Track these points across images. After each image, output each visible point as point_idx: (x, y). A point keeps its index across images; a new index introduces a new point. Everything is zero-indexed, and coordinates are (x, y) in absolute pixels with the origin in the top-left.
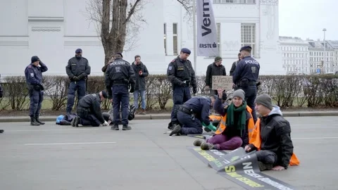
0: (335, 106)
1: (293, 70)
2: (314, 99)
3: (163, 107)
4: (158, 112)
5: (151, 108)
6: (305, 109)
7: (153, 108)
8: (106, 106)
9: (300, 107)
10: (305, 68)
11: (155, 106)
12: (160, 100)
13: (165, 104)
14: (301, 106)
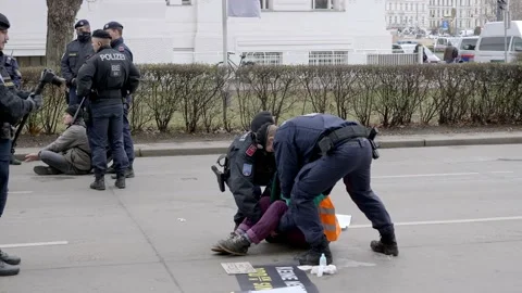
0: (489, 122)
1: (399, 22)
2: (451, 109)
3: (163, 128)
4: (155, 139)
5: (140, 129)
6: (433, 129)
7: (145, 129)
8: (50, 128)
9: (425, 126)
10: (420, 19)
11: (148, 124)
12: (157, 114)
13: (167, 121)
14: (427, 123)
